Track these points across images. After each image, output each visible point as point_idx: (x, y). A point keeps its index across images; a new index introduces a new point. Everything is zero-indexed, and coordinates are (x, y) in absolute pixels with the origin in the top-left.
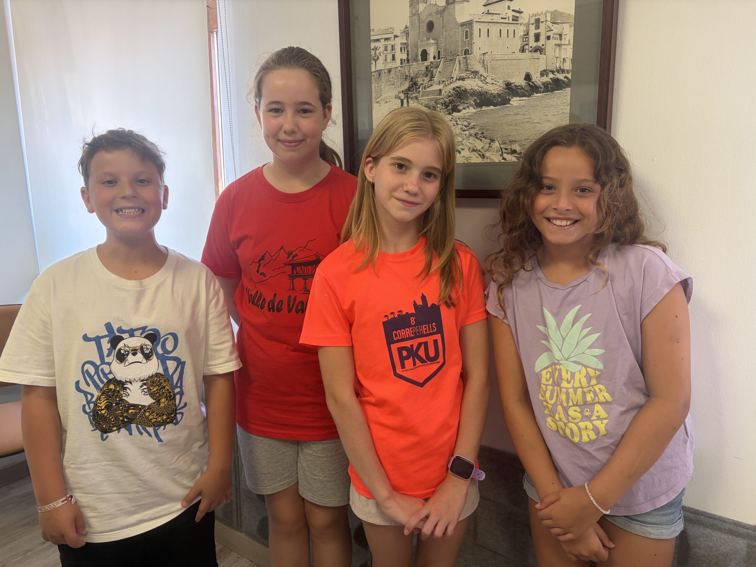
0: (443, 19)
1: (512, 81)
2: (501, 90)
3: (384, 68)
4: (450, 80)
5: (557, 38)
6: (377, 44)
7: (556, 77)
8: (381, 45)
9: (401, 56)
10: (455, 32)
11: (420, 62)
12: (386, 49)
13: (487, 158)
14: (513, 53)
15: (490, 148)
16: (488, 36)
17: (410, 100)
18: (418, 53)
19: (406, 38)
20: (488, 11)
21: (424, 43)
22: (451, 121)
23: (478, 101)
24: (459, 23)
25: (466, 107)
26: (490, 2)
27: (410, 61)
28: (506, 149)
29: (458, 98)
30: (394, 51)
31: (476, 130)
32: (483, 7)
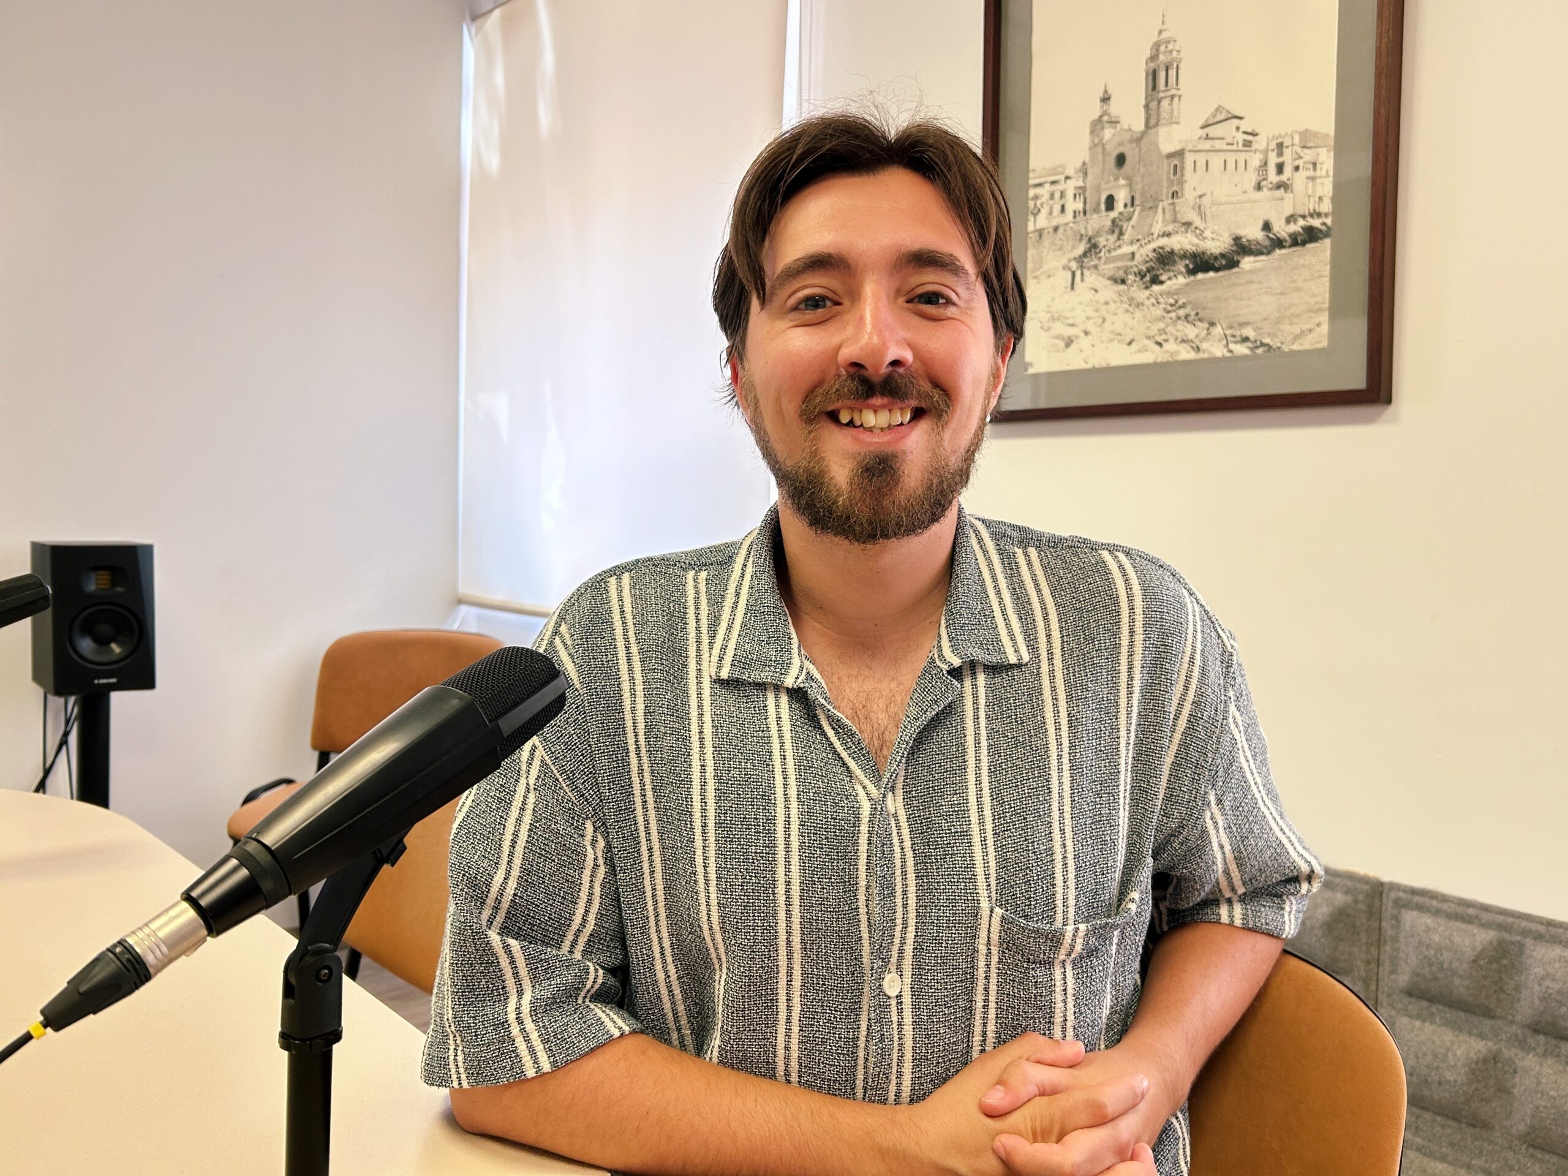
0: (1140, 150)
1: (1243, 233)
2: (1225, 248)
3: (1048, 226)
4: (1149, 237)
5: (1310, 169)
6: (1038, 191)
7: (1308, 224)
8: (1045, 191)
9: (1074, 205)
10: (1158, 167)
11: (1104, 213)
12: (1052, 196)
13: (1204, 352)
14: (1243, 192)
15: (1209, 337)
16: (1207, 171)
17: (1085, 271)
18: (1099, 200)
19: (1083, 180)
20: (1207, 135)
21: (1109, 185)
22: (1148, 298)
23: (1191, 266)
24: (1163, 153)
25: (1171, 277)
26: (1210, 122)
27: (1088, 214)
28: (1234, 336)
29: (1160, 263)
30: (1064, 200)
31: (1187, 310)
32: (1200, 130)
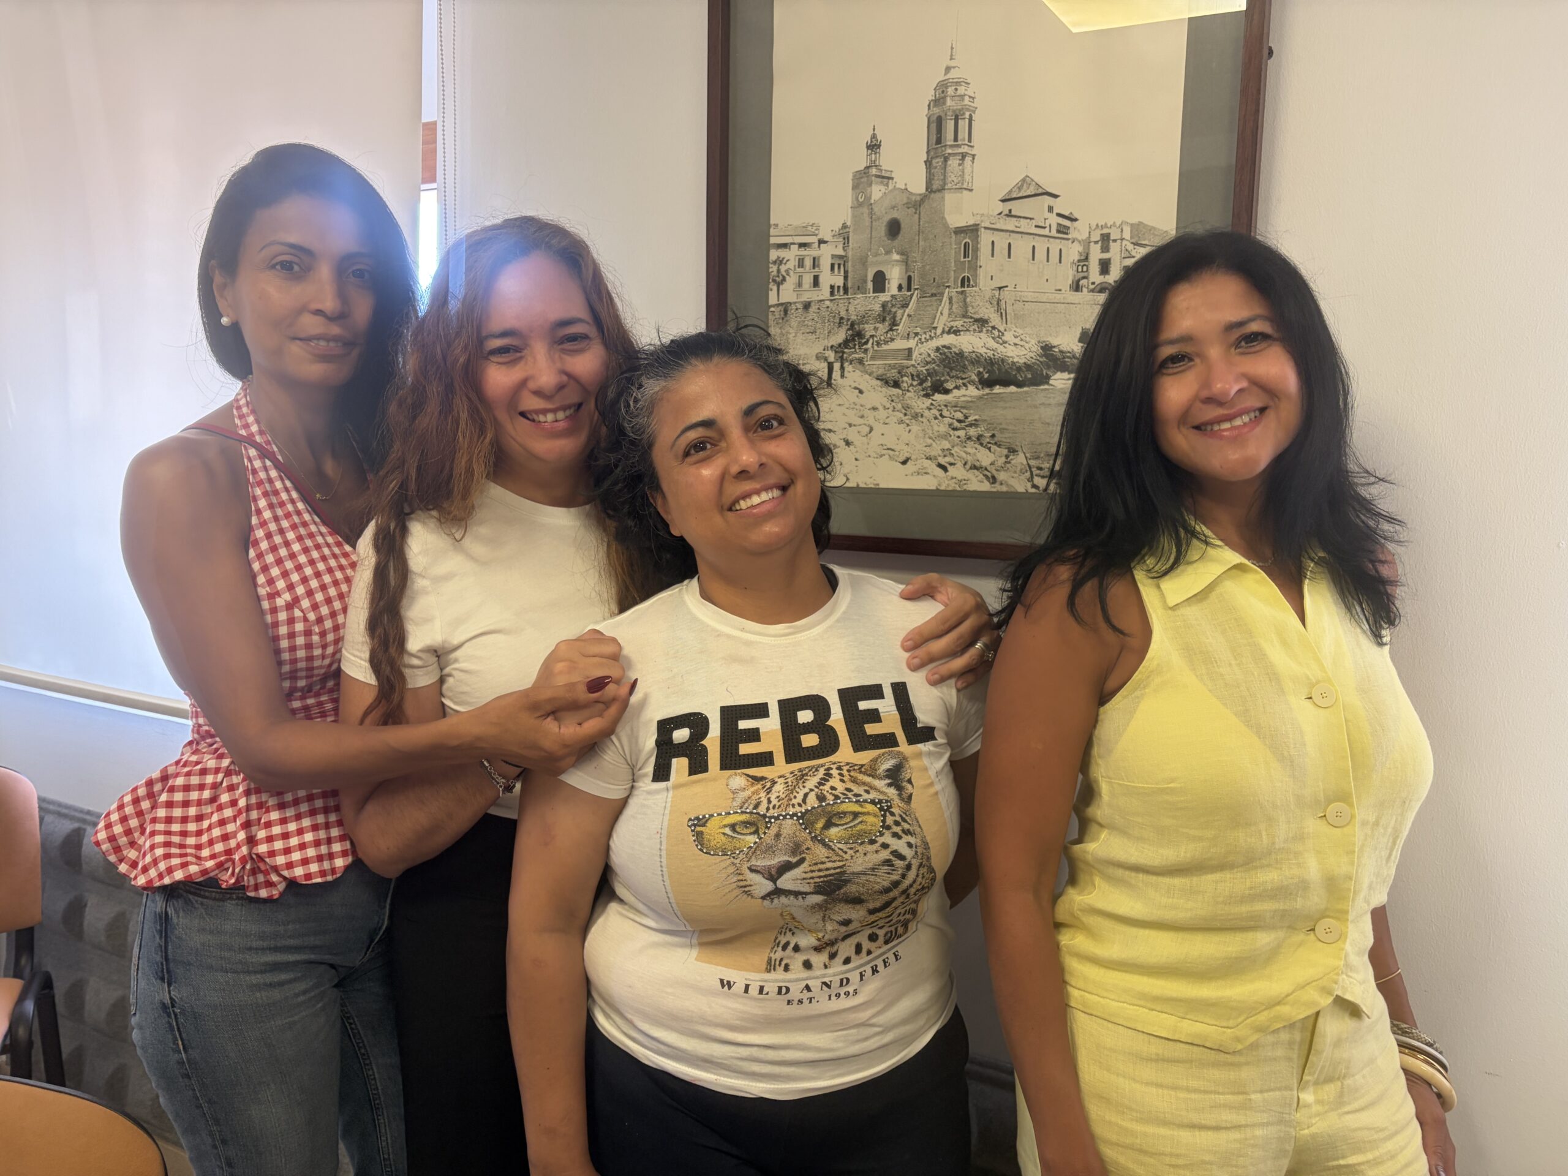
0: (919, 219)
1: (1054, 342)
2: (1032, 358)
3: (796, 300)
4: (930, 331)
6: (782, 253)
8: (792, 254)
9: (830, 279)
10: (943, 243)
11: (871, 294)
12: (801, 263)
13: (1001, 484)
14: (1056, 290)
15: (1008, 465)
16: (1009, 257)
17: (846, 364)
18: (866, 276)
19: (844, 248)
20: (1010, 211)
21: (880, 258)
22: (930, 409)
23: (986, 376)
24: (951, 227)
25: (960, 386)
26: (1014, 196)
27: (850, 291)
29: (945, 367)
30: (817, 269)
31: (980, 430)
32: (1000, 202)
